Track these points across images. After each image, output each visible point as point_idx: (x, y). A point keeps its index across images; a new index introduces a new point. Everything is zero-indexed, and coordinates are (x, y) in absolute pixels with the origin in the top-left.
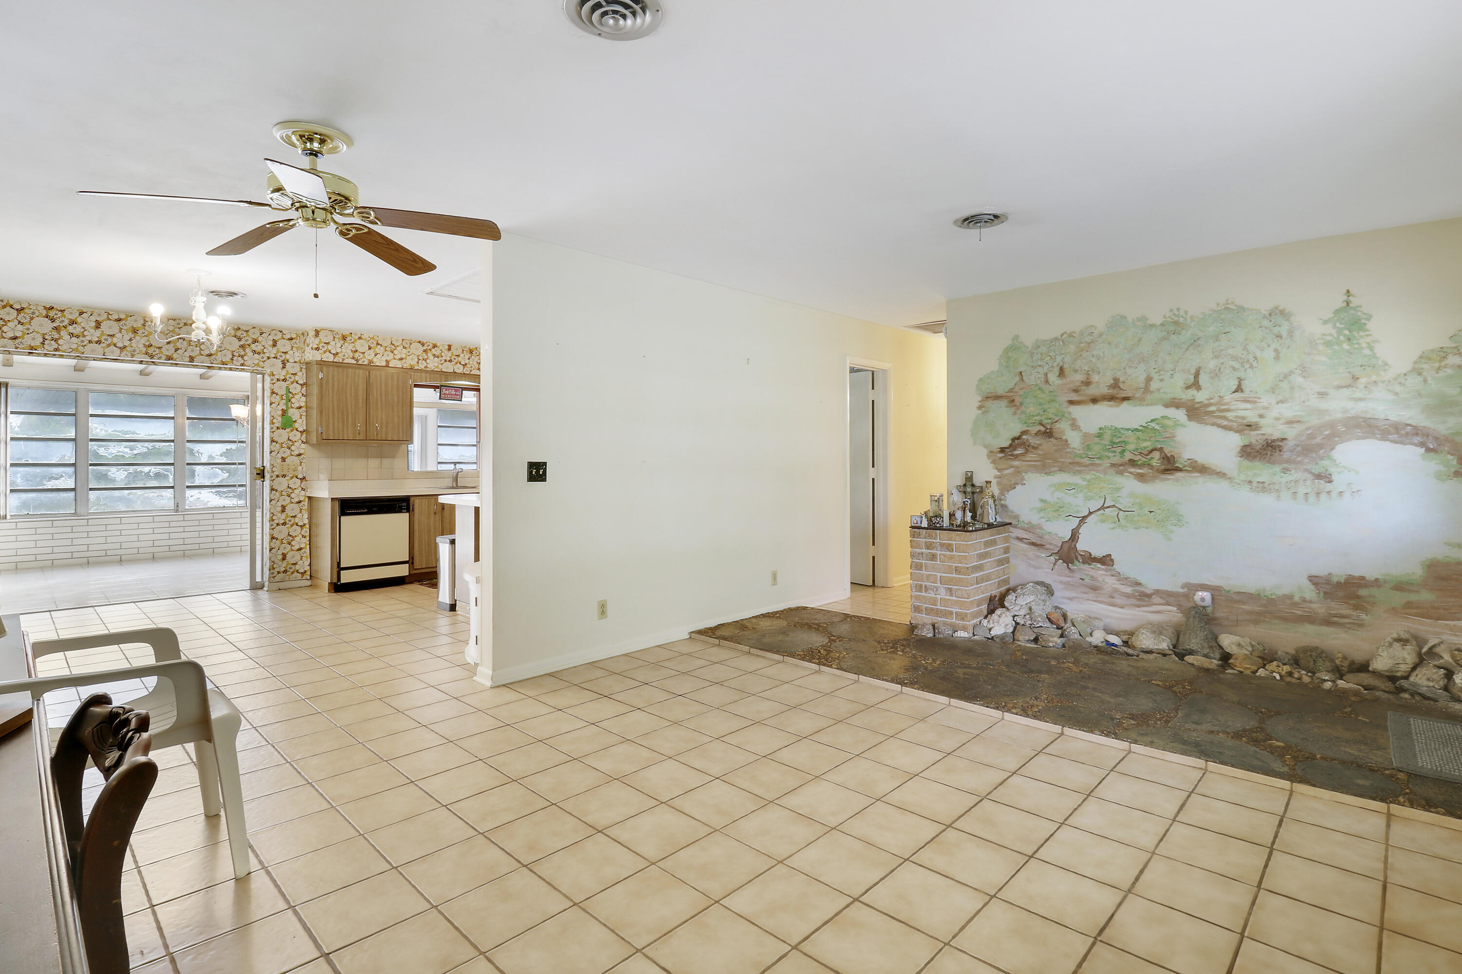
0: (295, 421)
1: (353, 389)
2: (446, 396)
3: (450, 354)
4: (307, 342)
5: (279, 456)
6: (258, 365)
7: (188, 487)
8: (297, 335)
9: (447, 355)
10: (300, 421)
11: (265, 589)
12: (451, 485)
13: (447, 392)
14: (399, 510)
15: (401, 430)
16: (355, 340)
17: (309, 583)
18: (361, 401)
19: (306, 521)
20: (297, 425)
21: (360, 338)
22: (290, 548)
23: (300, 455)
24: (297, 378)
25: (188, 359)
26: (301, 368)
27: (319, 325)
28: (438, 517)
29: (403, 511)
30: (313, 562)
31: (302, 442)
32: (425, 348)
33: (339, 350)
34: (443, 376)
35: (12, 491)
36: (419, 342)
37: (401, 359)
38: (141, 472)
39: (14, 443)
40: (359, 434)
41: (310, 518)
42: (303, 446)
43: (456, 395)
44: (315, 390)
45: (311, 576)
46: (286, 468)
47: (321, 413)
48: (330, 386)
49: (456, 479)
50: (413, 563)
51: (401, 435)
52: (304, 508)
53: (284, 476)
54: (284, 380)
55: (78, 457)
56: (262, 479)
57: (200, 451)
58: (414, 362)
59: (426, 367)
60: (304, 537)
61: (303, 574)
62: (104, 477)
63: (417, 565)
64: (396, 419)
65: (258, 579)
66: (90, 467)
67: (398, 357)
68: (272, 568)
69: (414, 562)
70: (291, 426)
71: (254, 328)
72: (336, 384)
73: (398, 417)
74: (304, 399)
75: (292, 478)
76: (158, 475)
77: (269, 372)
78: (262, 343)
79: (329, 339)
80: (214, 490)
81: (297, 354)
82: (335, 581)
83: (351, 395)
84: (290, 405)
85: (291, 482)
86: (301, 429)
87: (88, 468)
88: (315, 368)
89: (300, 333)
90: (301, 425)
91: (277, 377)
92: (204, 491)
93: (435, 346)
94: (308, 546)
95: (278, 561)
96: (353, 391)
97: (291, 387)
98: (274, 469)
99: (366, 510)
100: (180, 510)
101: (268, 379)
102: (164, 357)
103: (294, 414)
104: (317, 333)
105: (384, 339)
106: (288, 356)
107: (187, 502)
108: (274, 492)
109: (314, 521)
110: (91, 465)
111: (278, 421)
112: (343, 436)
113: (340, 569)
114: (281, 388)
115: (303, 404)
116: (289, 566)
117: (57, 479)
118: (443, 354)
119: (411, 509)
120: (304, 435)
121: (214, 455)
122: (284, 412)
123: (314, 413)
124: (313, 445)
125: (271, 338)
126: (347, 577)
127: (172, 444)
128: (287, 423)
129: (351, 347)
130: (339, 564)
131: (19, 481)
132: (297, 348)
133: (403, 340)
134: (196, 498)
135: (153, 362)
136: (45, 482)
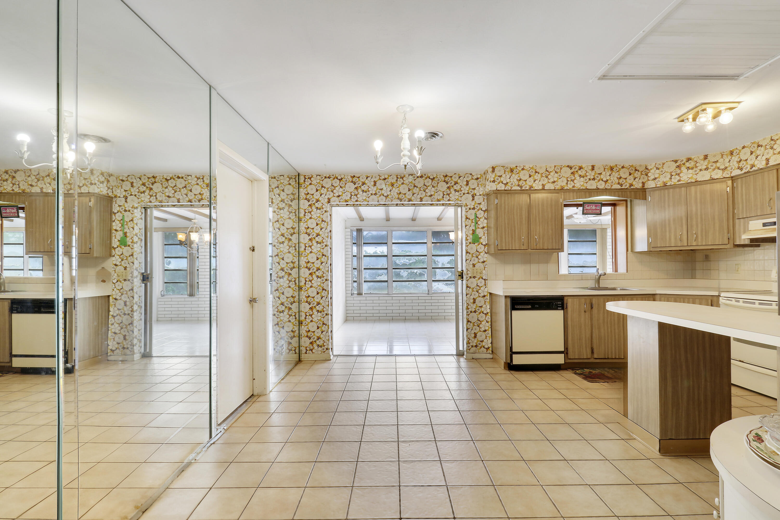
0: (481, 238)
1: (518, 209)
2: (588, 211)
3: (593, 173)
4: (487, 178)
5: (471, 263)
6: (457, 199)
7: (433, 281)
8: (481, 176)
9: (591, 174)
10: (483, 237)
11: (465, 356)
12: (594, 286)
13: (589, 208)
14: (556, 308)
15: (554, 241)
16: (520, 171)
17: (491, 356)
18: (524, 219)
19: (489, 311)
20: (481, 240)
21: (523, 169)
22: (479, 329)
23: (484, 262)
24: (481, 206)
25: (419, 200)
26: (484, 199)
27: (494, 164)
28: (588, 314)
29: (559, 308)
30: (494, 342)
31: (485, 252)
32: (572, 171)
33: (508, 180)
34: (587, 193)
35: (365, 281)
36: (568, 166)
37: (554, 182)
38: (413, 272)
39: (365, 258)
40: (523, 245)
41: (491, 309)
42: (486, 255)
43: (596, 209)
44: (493, 213)
45: (492, 351)
46: (475, 271)
47: (497, 230)
48: (503, 209)
49: (598, 280)
50: (567, 353)
51: (554, 244)
52: (487, 301)
53: (474, 277)
54: (474, 209)
55: (388, 265)
56: (462, 279)
57: (438, 261)
58: (564, 184)
59: (574, 187)
60: (487, 322)
61: (488, 349)
62: (398, 275)
63: (571, 355)
64: (550, 232)
65: (461, 348)
66: (393, 270)
67: (552, 180)
68: (468, 343)
69: (569, 352)
70: (478, 241)
71: (455, 174)
72: (507, 207)
73: (552, 230)
74: (486, 221)
75: (479, 279)
76: (421, 275)
77: (464, 204)
78: (460, 184)
79: (502, 173)
80: (445, 283)
81: (481, 189)
82: (509, 361)
83: (517, 214)
84: (477, 226)
85: (479, 282)
86: (484, 243)
87: (392, 271)
88: (492, 197)
89: (483, 173)
90: (484, 240)
91: (469, 207)
92: (441, 283)
93: (581, 168)
94: (490, 329)
95: (471, 338)
96: (518, 211)
97: (478, 213)
98: (468, 272)
99: (530, 307)
100: (430, 293)
101: (464, 208)
102: (407, 200)
103: (480, 232)
104: (493, 169)
105: (541, 168)
106: (476, 191)
107: (433, 289)
108: (468, 289)
109: (494, 311)
110: (394, 269)
111: (470, 238)
112: (512, 247)
113: (512, 353)
114: (471, 214)
115: (485, 225)
116: (478, 343)
117: (381, 276)
118: (587, 174)
119: (565, 307)
120: (486, 248)
121: (444, 263)
122: (474, 231)
123: (492, 231)
124: (491, 255)
125: (465, 179)
126: (518, 360)
127: (426, 257)
128: (476, 240)
129: (516, 177)
130: (511, 348)
131: (367, 276)
132: (481, 184)
133: (555, 166)
134: (437, 287)
135: (403, 204)
136: (376, 277)
